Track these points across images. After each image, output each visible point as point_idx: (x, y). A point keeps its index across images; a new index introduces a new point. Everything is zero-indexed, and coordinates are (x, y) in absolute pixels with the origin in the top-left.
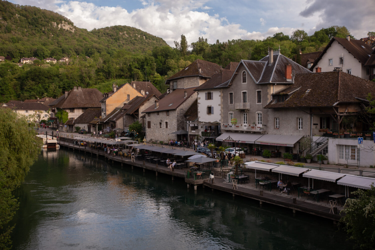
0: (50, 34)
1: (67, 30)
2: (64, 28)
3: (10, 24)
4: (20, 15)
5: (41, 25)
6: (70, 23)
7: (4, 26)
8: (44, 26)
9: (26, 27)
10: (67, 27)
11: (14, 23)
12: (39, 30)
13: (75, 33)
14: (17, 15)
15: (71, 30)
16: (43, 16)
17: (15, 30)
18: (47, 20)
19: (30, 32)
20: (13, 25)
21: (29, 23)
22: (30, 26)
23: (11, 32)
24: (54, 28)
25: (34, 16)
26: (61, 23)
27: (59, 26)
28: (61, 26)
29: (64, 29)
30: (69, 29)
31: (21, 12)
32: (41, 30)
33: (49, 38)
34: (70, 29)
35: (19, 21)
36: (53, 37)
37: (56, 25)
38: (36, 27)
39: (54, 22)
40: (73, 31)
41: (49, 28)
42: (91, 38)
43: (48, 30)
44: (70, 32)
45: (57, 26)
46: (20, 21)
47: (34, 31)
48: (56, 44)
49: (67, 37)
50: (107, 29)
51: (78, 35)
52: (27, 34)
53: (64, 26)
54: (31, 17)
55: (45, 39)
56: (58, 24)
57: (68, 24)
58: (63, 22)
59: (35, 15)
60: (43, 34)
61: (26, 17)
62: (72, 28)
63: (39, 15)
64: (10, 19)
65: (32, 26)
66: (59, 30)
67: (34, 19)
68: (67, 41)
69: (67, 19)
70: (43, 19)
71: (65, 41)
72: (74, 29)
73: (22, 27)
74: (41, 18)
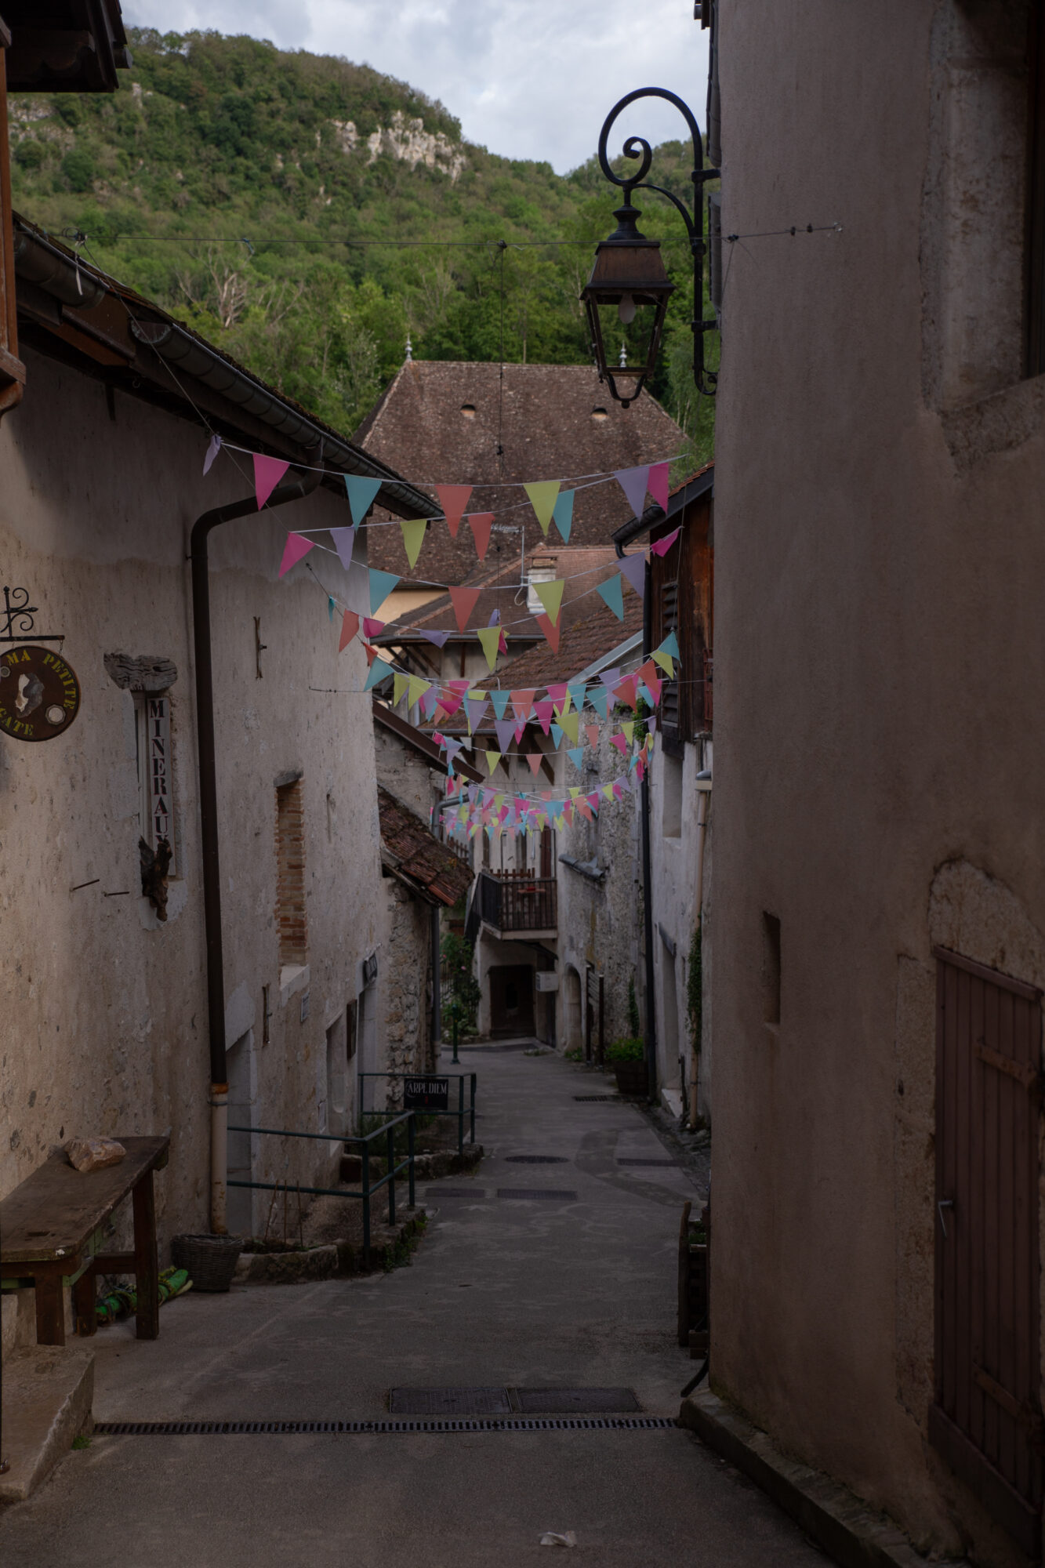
0: (315, 194)
1: (421, 166)
2: (401, 152)
3: (93, 140)
4: (157, 86)
5: (269, 140)
6: (443, 125)
7: (57, 155)
8: (283, 145)
9: (180, 160)
10: (419, 149)
11: (115, 136)
12: (255, 170)
13: (466, 180)
14: (137, 88)
15: (443, 169)
16: (281, 89)
17: (114, 172)
18: (305, 107)
19: (200, 185)
20: (107, 149)
21: (204, 136)
22: (204, 153)
23: (91, 190)
24: (339, 153)
25: (235, 92)
26: (387, 125)
27: (375, 144)
28: (385, 143)
29: (402, 163)
30: (430, 160)
31: (162, 72)
32: (266, 168)
33: (302, 215)
34: (439, 156)
35: (143, 125)
36: (328, 210)
37: (353, 137)
38: (240, 152)
39: (345, 120)
40: (455, 174)
41: (312, 157)
42: (553, 208)
43: (306, 169)
44: (437, 179)
45: (362, 143)
46: (153, 121)
47: (223, 181)
48: (341, 248)
49: (412, 205)
50: (669, 155)
51: (481, 191)
52: (184, 193)
53: (405, 141)
54: (217, 98)
55: (279, 220)
56: (365, 132)
57: (429, 128)
58: (398, 116)
59: (239, 82)
60: (273, 192)
61: (187, 100)
62: (447, 150)
63: (258, 83)
64: (98, 112)
65: (213, 151)
66: (373, 168)
67: (228, 106)
68: (409, 224)
69: (422, 98)
70: (282, 104)
71: (393, 227)
72: (460, 160)
73: (161, 158)
74: (269, 100)
